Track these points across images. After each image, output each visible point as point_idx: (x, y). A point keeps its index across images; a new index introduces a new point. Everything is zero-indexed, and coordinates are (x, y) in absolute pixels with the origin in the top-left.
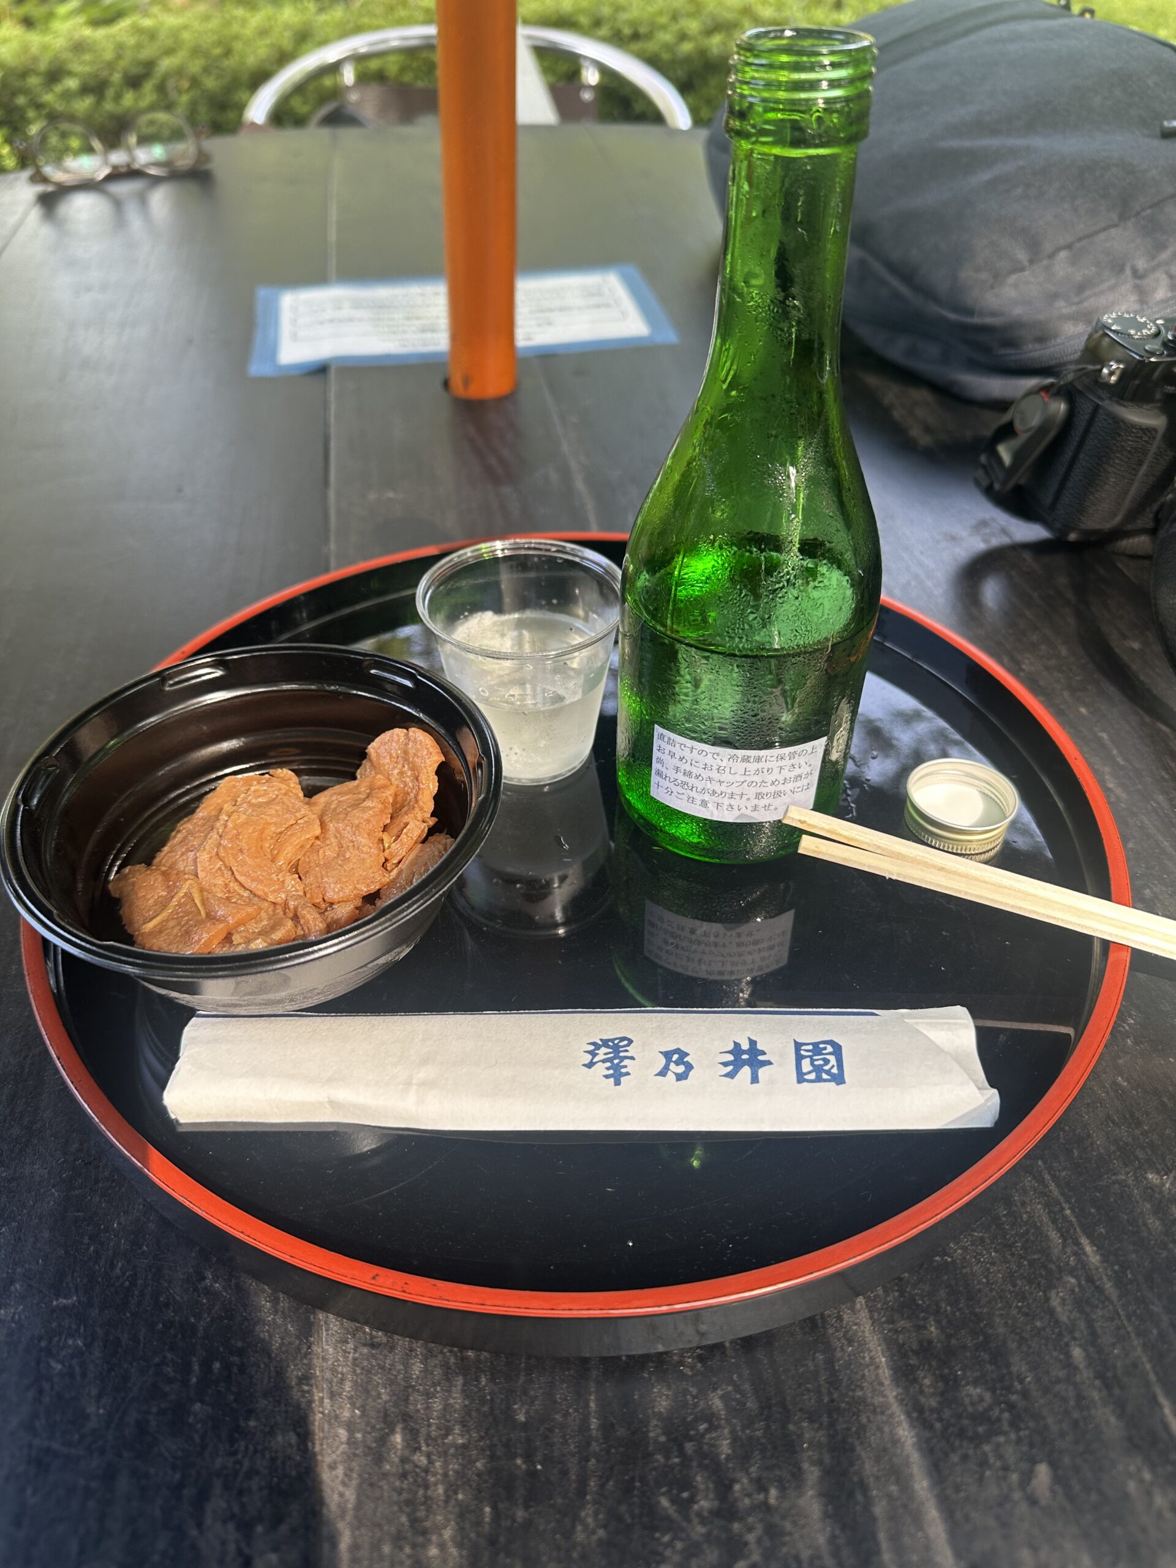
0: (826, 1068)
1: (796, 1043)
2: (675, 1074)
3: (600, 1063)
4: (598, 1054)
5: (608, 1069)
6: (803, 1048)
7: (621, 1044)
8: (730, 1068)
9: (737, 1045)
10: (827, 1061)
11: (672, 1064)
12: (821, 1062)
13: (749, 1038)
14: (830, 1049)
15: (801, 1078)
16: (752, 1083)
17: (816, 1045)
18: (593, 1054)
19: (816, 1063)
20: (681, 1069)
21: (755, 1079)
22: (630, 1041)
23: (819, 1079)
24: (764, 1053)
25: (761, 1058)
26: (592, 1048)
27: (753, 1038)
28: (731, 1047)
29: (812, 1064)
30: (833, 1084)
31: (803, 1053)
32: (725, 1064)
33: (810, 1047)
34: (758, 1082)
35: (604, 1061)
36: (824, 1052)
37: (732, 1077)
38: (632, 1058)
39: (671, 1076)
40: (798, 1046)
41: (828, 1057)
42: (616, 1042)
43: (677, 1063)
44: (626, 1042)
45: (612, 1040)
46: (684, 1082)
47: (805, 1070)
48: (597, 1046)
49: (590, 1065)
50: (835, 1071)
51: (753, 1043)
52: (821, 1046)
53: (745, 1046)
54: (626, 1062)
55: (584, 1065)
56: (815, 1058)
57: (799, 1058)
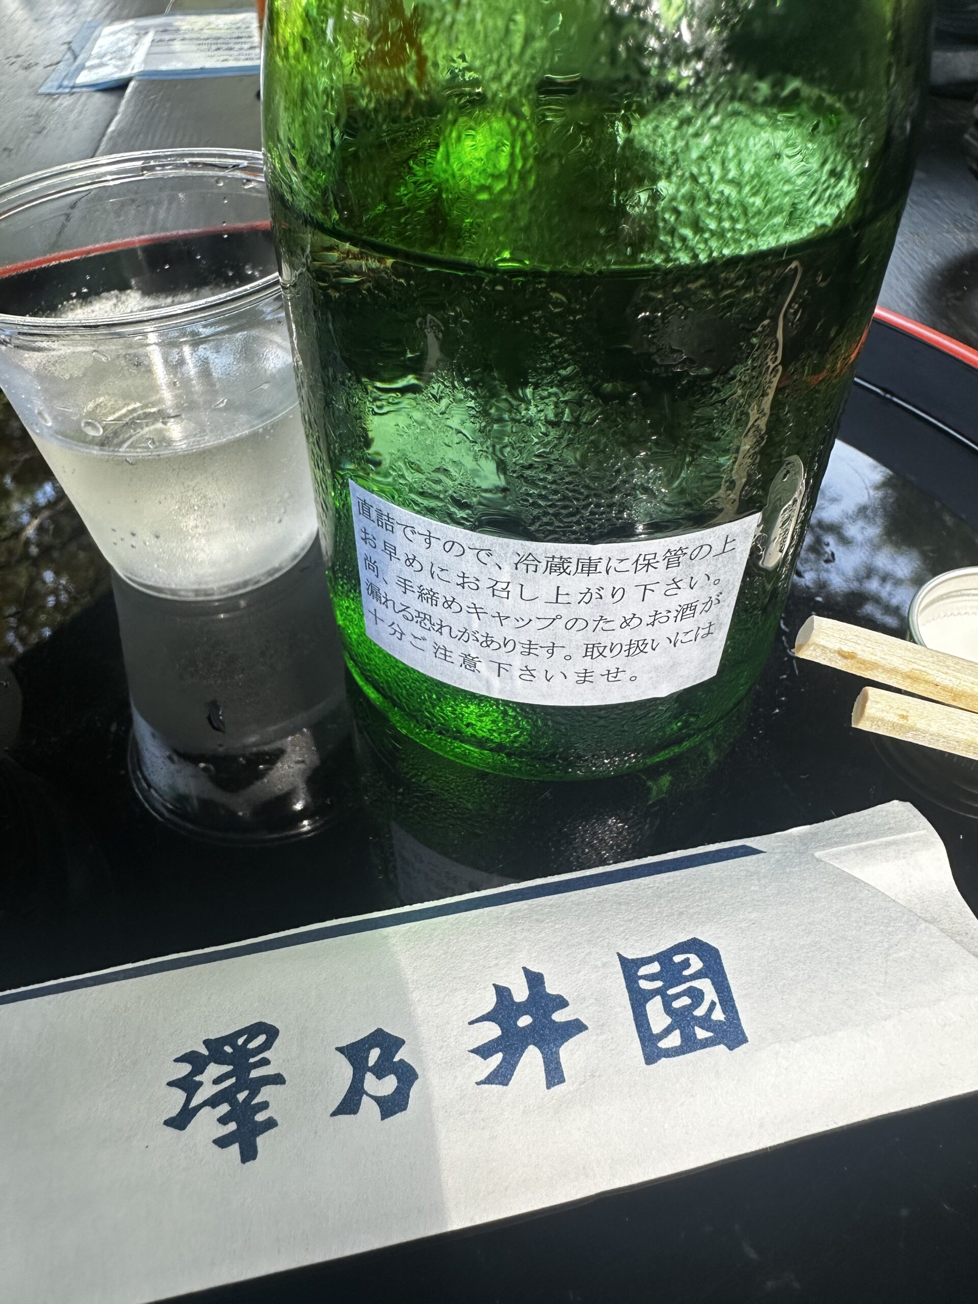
0: (700, 1012)
1: (622, 959)
2: (377, 1099)
3: (207, 1109)
4: (200, 1084)
5: (223, 1120)
6: (643, 971)
7: (251, 1046)
8: (497, 1058)
9: (502, 993)
10: (697, 996)
11: (369, 1077)
12: (685, 1001)
13: (526, 971)
14: (696, 964)
15: (652, 1053)
16: (550, 1085)
17: (664, 958)
18: (188, 1085)
19: (677, 1004)
20: (388, 1085)
21: (554, 1075)
22: (272, 1033)
23: (690, 1045)
24: (562, 1003)
25: (559, 1016)
26: (186, 1068)
27: (535, 969)
28: (489, 1002)
29: (668, 1009)
30: (722, 1048)
31: (644, 985)
32: (484, 1051)
33: (655, 968)
34: (562, 1080)
35: (213, 1102)
36: (686, 973)
37: (505, 1083)
38: (278, 1079)
39: (368, 1107)
40: (630, 967)
41: (696, 984)
42: (240, 1041)
43: (380, 1072)
44: (262, 1039)
45: (230, 1039)
46: (399, 1116)
47: (656, 1029)
48: (196, 1062)
49: (181, 1121)
50: (718, 1015)
51: (535, 980)
52: (678, 959)
53: (521, 993)
54: (266, 1093)
55: (169, 1123)
56: (671, 992)
57: (639, 1000)
